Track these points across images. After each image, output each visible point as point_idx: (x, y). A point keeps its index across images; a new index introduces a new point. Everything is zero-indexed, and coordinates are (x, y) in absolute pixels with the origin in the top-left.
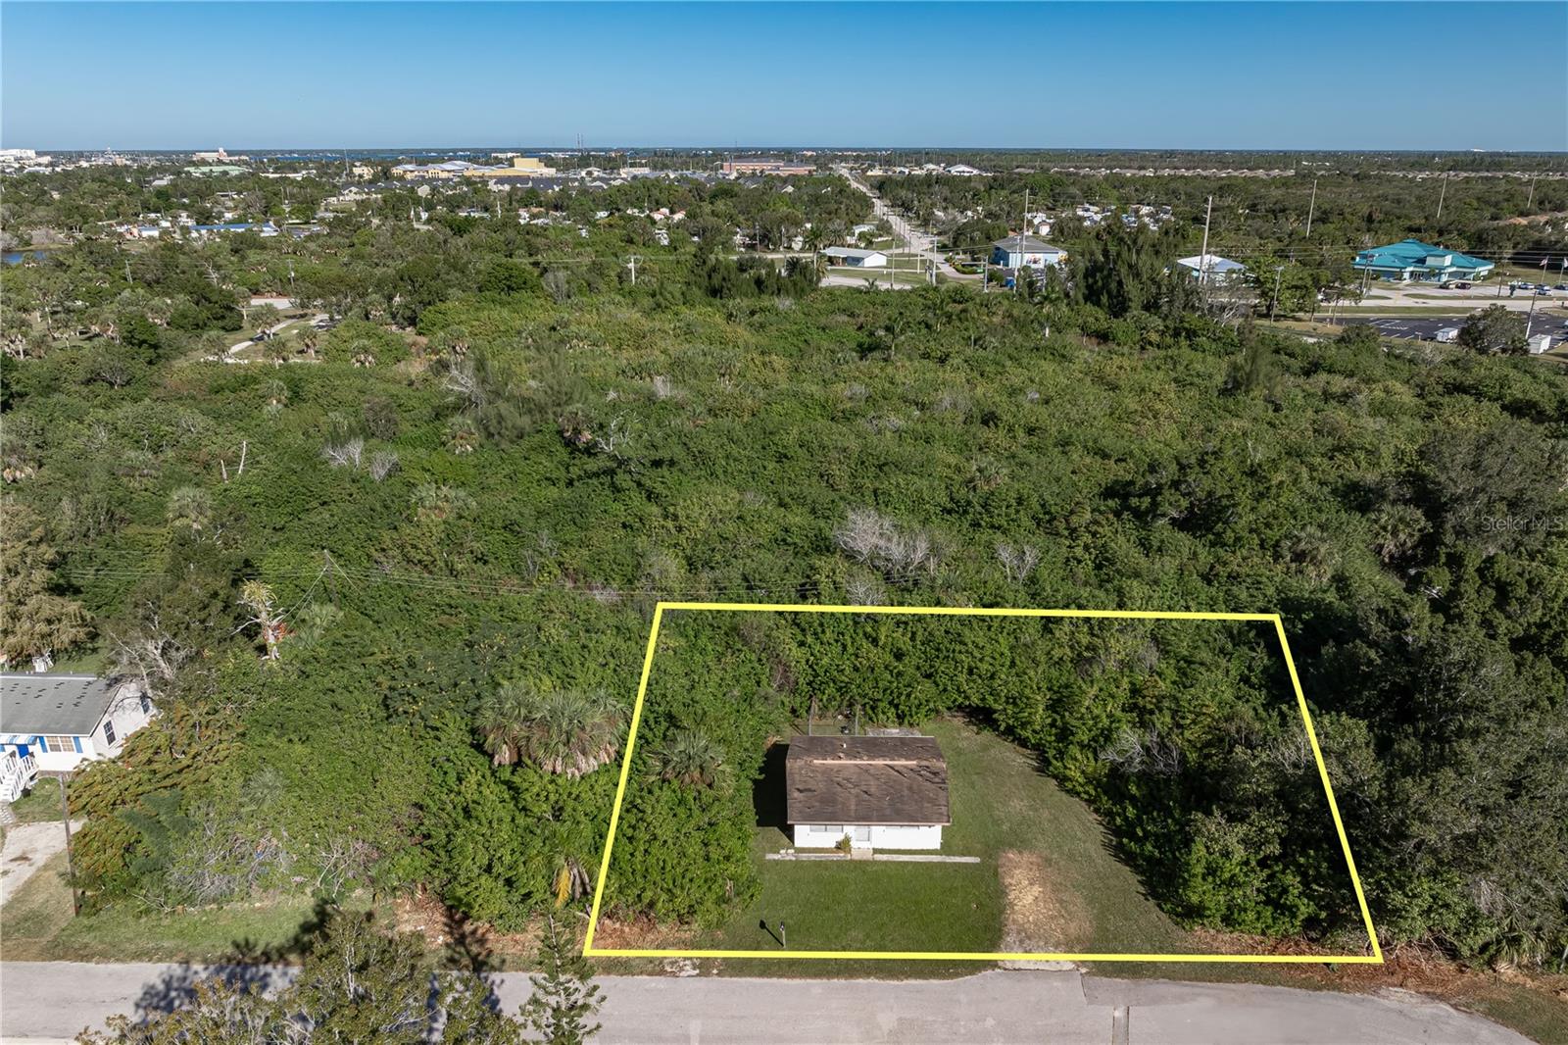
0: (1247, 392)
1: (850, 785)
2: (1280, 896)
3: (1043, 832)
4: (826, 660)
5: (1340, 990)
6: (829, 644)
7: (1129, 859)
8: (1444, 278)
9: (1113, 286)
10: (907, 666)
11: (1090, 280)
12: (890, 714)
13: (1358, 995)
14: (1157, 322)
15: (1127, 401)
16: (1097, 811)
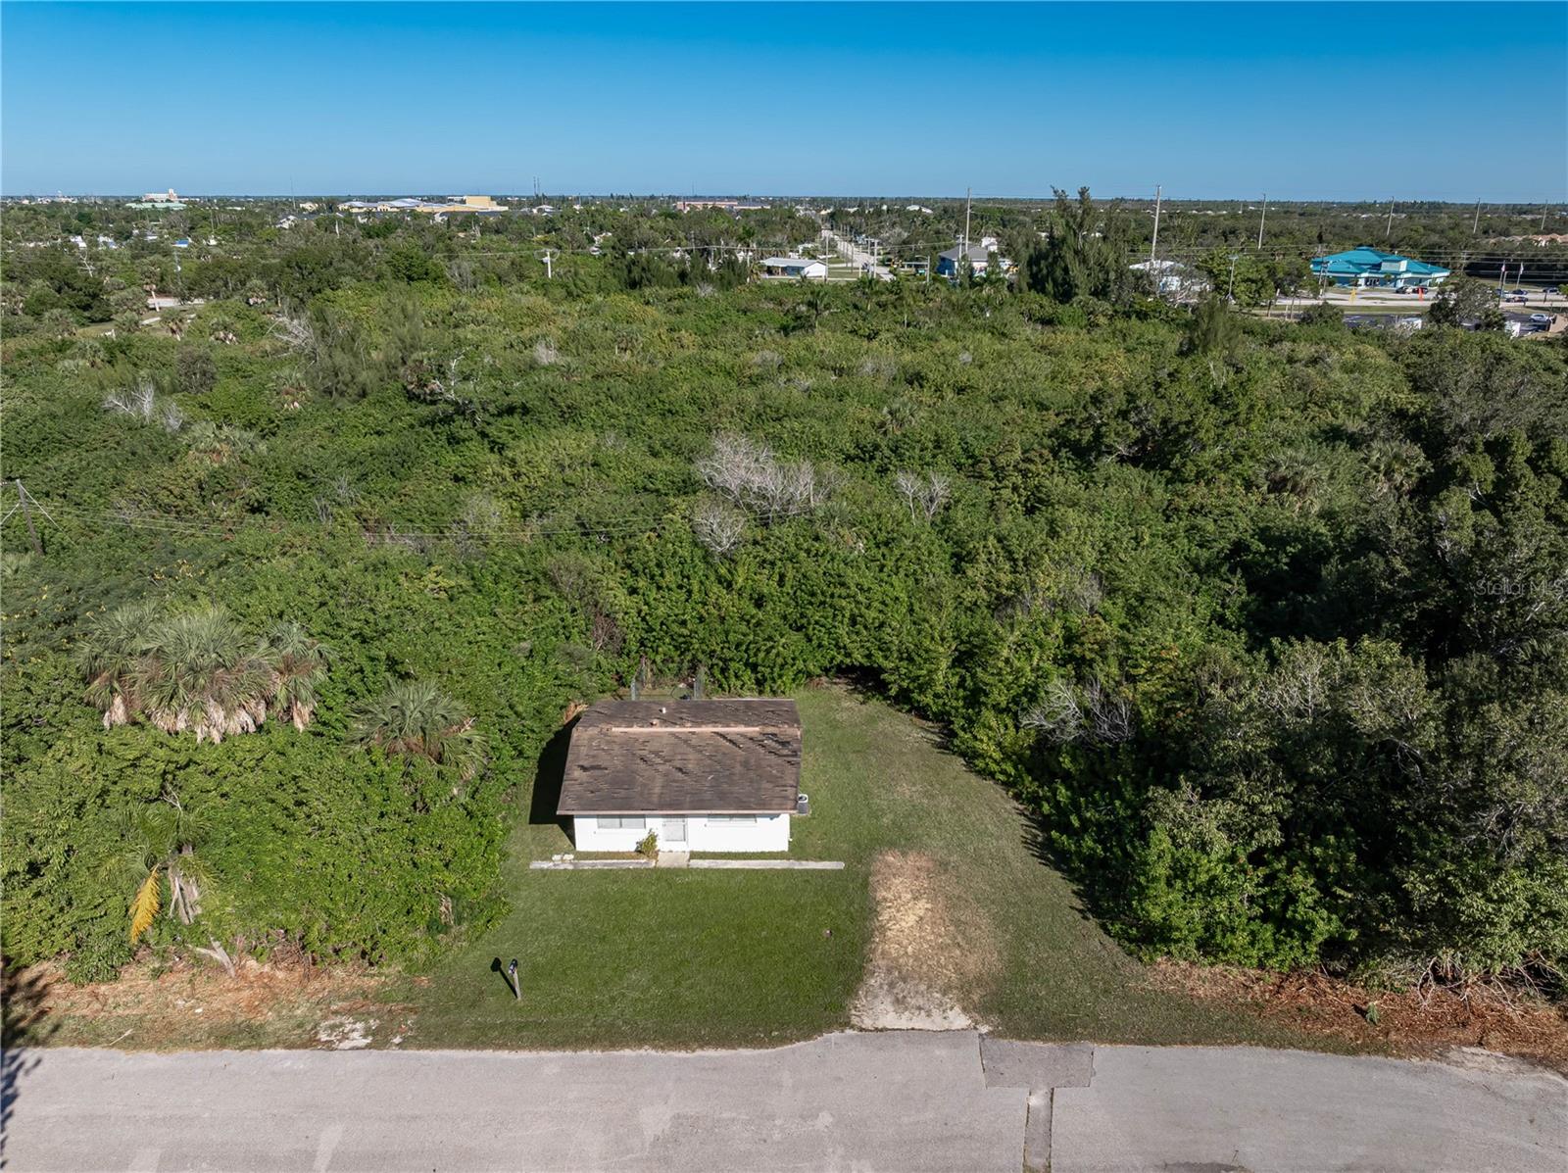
0: (1205, 352)
1: (659, 760)
2: (1285, 907)
3: (939, 827)
4: (662, 610)
5: (1387, 1054)
6: (670, 589)
7: (1057, 858)
8: (1400, 284)
9: (1059, 273)
10: (770, 615)
11: (1035, 269)
12: (745, 678)
13: (1415, 1060)
14: (1105, 306)
15: (1070, 364)
16: (1017, 797)
